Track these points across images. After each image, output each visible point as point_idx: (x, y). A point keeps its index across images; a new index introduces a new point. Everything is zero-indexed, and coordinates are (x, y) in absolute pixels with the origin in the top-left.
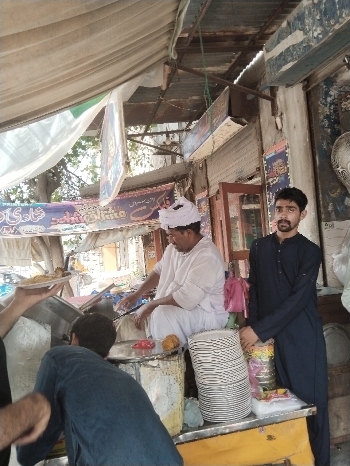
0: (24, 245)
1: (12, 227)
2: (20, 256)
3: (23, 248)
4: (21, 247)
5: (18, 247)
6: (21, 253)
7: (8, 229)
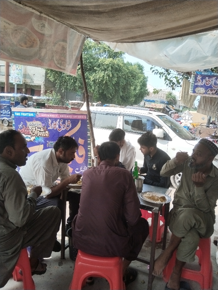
0: (215, 103)
1: (215, 90)
2: (211, 109)
3: (214, 105)
4: (213, 104)
5: (211, 103)
6: (212, 108)
7: (212, 90)
